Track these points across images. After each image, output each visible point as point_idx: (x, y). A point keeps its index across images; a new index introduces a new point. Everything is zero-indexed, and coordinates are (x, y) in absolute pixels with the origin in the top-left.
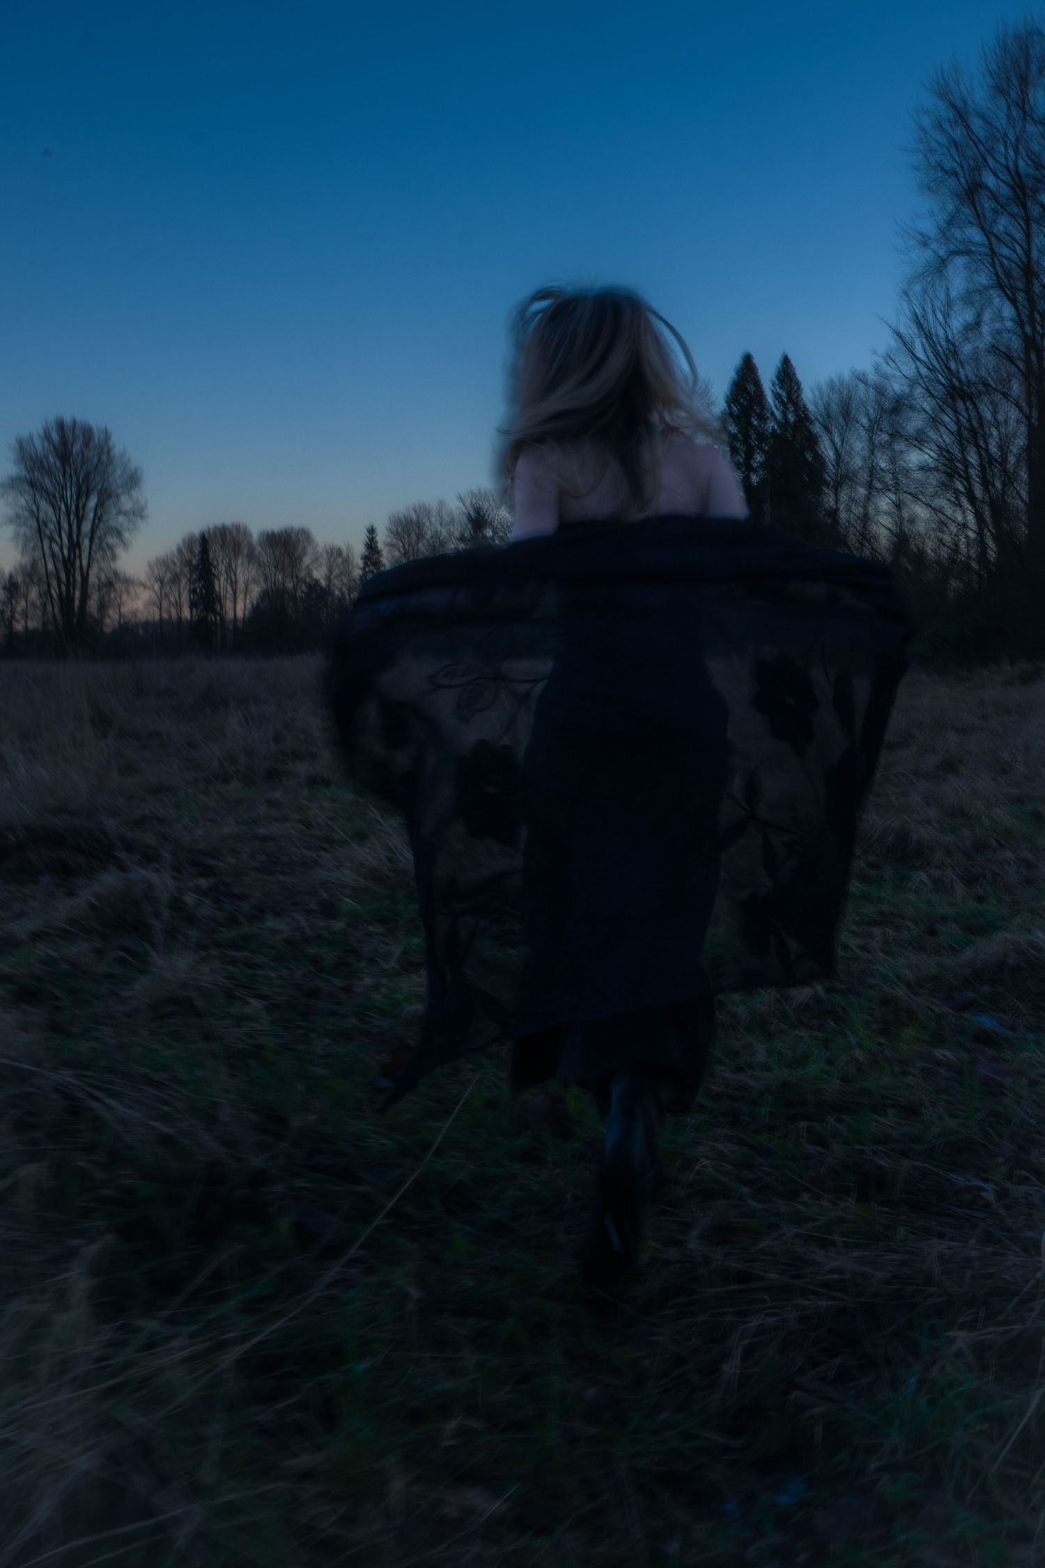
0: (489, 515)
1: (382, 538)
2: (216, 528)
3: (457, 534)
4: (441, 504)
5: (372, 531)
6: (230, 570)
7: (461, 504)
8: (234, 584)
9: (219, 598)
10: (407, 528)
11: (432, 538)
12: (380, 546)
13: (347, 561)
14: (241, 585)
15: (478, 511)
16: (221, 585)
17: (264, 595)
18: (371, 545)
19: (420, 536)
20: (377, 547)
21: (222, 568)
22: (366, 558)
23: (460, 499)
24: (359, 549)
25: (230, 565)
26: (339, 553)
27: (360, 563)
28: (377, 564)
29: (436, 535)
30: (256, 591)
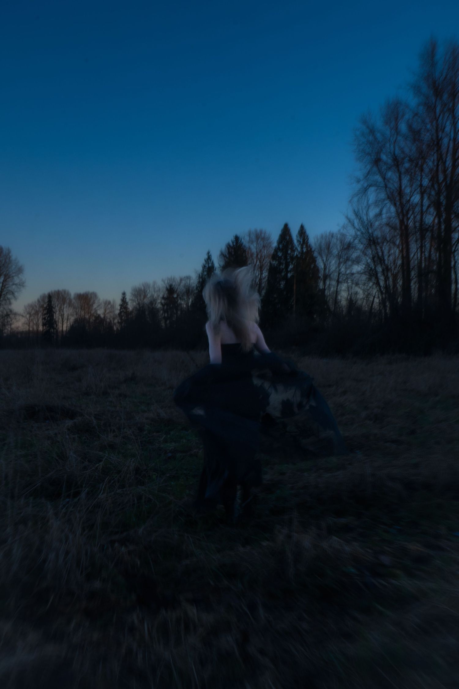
0: (175, 288)
1: (128, 297)
2: (55, 291)
3: (161, 296)
4: (155, 283)
5: (124, 294)
6: (61, 310)
7: (163, 283)
8: (62, 316)
9: (56, 322)
10: (139, 293)
11: (150, 297)
12: (127, 300)
13: (113, 307)
14: (65, 316)
15: (171, 286)
16: (57, 316)
17: (76, 321)
18: (124, 300)
19: (145, 296)
20: (126, 301)
21: (57, 308)
22: (121, 306)
23: (163, 281)
24: (118, 302)
25: (61, 307)
26: (109, 303)
27: (119, 308)
28: (126, 308)
29: (152, 296)
30: (72, 319)
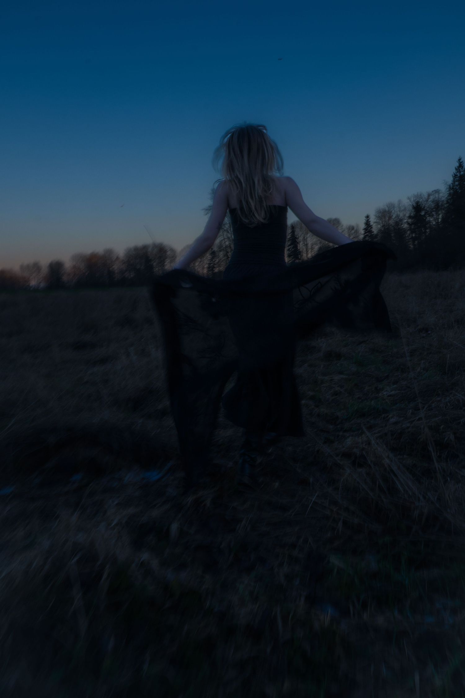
0: (422, 205)
1: (372, 220)
3: (407, 215)
4: (400, 201)
5: (368, 217)
6: (305, 240)
7: (408, 201)
8: (306, 245)
9: (300, 252)
10: (384, 214)
11: (395, 218)
12: (372, 223)
13: (357, 231)
14: (309, 246)
15: (417, 203)
16: (301, 246)
17: (320, 249)
18: (368, 224)
19: (390, 217)
20: (370, 224)
21: (301, 238)
22: (365, 229)
23: (409, 198)
24: (362, 226)
25: (304, 237)
26: (353, 228)
27: (363, 232)
28: (371, 232)
29: (398, 216)
30: (316, 248)
